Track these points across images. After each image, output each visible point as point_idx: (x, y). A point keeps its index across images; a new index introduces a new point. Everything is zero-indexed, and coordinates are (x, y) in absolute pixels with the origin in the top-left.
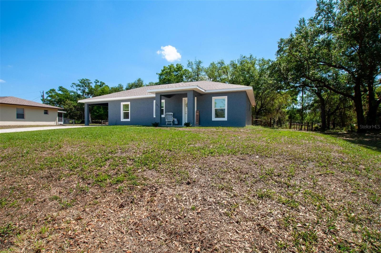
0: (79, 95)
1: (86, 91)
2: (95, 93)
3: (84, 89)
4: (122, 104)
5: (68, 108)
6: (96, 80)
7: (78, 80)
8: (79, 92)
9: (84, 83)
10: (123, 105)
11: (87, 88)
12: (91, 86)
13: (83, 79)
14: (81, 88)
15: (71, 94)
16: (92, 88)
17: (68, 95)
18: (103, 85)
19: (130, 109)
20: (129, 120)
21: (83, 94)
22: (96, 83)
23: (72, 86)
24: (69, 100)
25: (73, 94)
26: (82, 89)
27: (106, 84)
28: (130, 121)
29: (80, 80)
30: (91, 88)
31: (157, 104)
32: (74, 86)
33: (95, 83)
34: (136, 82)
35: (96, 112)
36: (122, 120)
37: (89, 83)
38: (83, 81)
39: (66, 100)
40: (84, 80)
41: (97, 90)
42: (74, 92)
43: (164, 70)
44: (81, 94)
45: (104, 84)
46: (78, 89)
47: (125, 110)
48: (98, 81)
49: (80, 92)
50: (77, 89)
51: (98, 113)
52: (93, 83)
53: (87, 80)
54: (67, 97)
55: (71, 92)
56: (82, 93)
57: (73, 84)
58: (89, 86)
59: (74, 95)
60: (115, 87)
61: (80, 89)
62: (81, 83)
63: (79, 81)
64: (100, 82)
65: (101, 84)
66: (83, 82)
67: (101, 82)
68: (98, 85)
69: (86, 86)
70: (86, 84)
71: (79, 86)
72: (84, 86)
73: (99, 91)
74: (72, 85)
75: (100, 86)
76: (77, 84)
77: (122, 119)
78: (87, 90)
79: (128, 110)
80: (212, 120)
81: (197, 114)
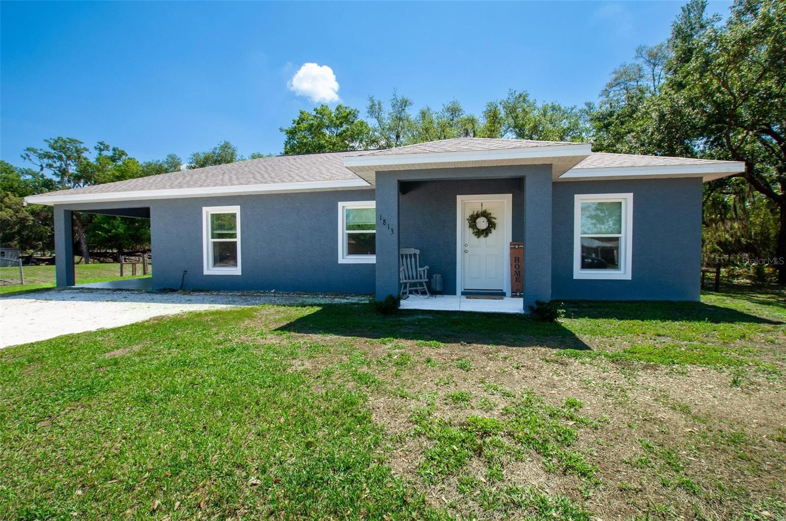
0: (51, 181)
1: (71, 171)
2: (98, 176)
3: (64, 166)
4: (208, 211)
5: (11, 217)
6: (101, 144)
7: (45, 141)
8: (49, 174)
9: (63, 149)
10: (212, 215)
11: (72, 164)
12: (85, 159)
13: (59, 138)
14: (55, 162)
15: (22, 178)
16: (88, 164)
17: (13, 180)
18: (120, 156)
19: (238, 231)
20: (236, 271)
21: (62, 178)
22: (101, 150)
23: (25, 156)
24: (15, 196)
25: (29, 177)
26: (58, 164)
27: (130, 156)
28: (240, 274)
29: (52, 142)
30: (85, 162)
31: (385, 217)
32: (33, 156)
33: (97, 152)
34: (217, 151)
35: (102, 229)
36: (210, 269)
37: (77, 151)
38: (61, 143)
39: (7, 195)
40: (65, 142)
41: (104, 169)
42: (34, 175)
43: (302, 120)
44: (57, 179)
45: (123, 153)
46: (44, 165)
47: (221, 236)
48: (107, 148)
49: (53, 172)
50: (41, 166)
51: (109, 231)
52: (92, 149)
53: (72, 141)
54: (11, 187)
55: (23, 173)
56: (58, 176)
57: (28, 149)
58: (79, 157)
59: (34, 182)
60: (159, 161)
61: (50, 166)
62: (54, 149)
63: (47, 144)
64: (111, 148)
65: (115, 154)
66: (61, 146)
67: (114, 150)
68: (107, 158)
69: (69, 158)
70: (69, 153)
71: (48, 156)
72: (64, 156)
73: (109, 173)
74: (26, 152)
75: (113, 159)
76: (42, 152)
77: (208, 269)
78: (73, 169)
79: (232, 234)
80: (575, 278)
81: (517, 254)
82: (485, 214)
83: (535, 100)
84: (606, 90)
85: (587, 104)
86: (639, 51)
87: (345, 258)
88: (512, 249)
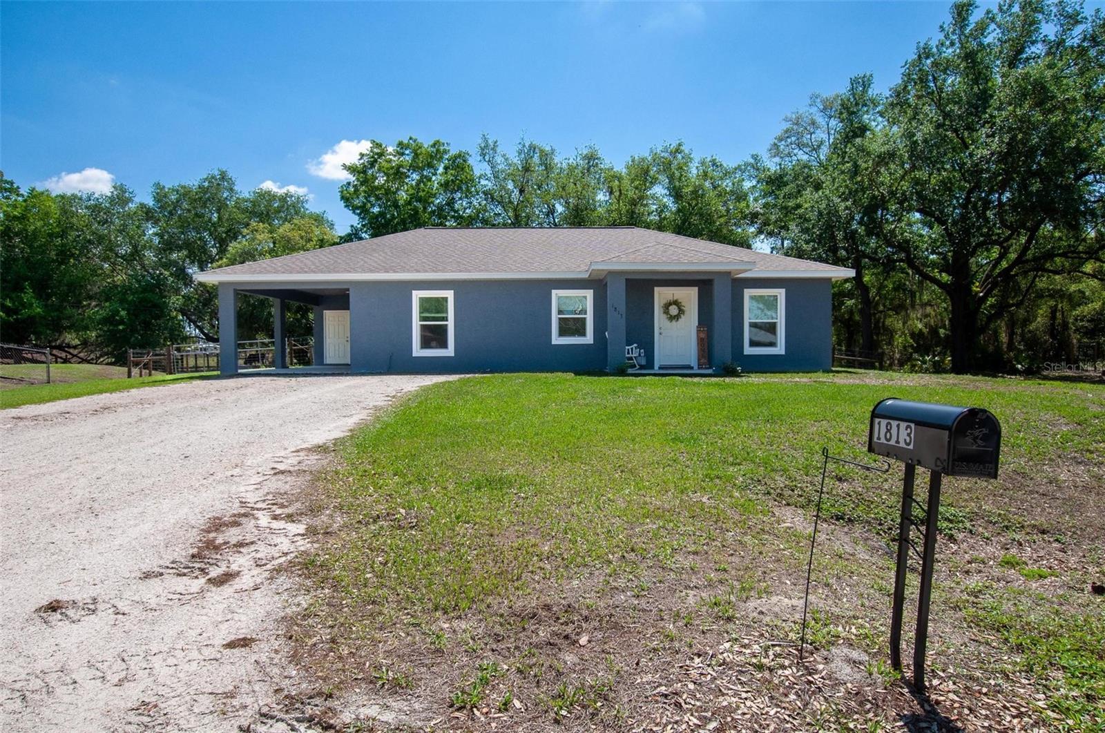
4: (417, 295)
10: (423, 298)
19: (451, 315)
20: (450, 351)
28: (453, 355)
31: (616, 305)
47: (430, 319)
79: (443, 317)
80: (745, 353)
81: (702, 335)
82: (676, 303)
83: (691, 150)
84: (775, 144)
85: (753, 156)
86: (814, 97)
87: (556, 340)
88: (698, 331)
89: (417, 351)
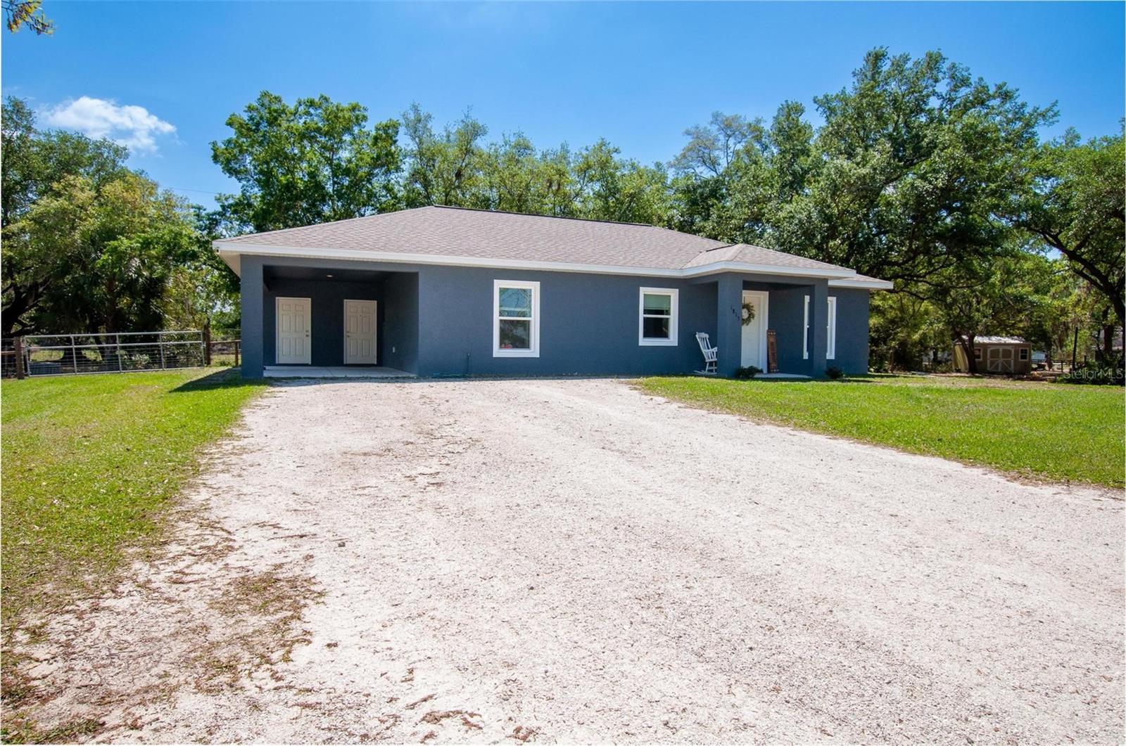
4: (499, 284)
28: (538, 356)
79: (526, 312)
81: (772, 340)
82: (747, 306)
87: (644, 342)
88: (768, 336)
89: (498, 352)
